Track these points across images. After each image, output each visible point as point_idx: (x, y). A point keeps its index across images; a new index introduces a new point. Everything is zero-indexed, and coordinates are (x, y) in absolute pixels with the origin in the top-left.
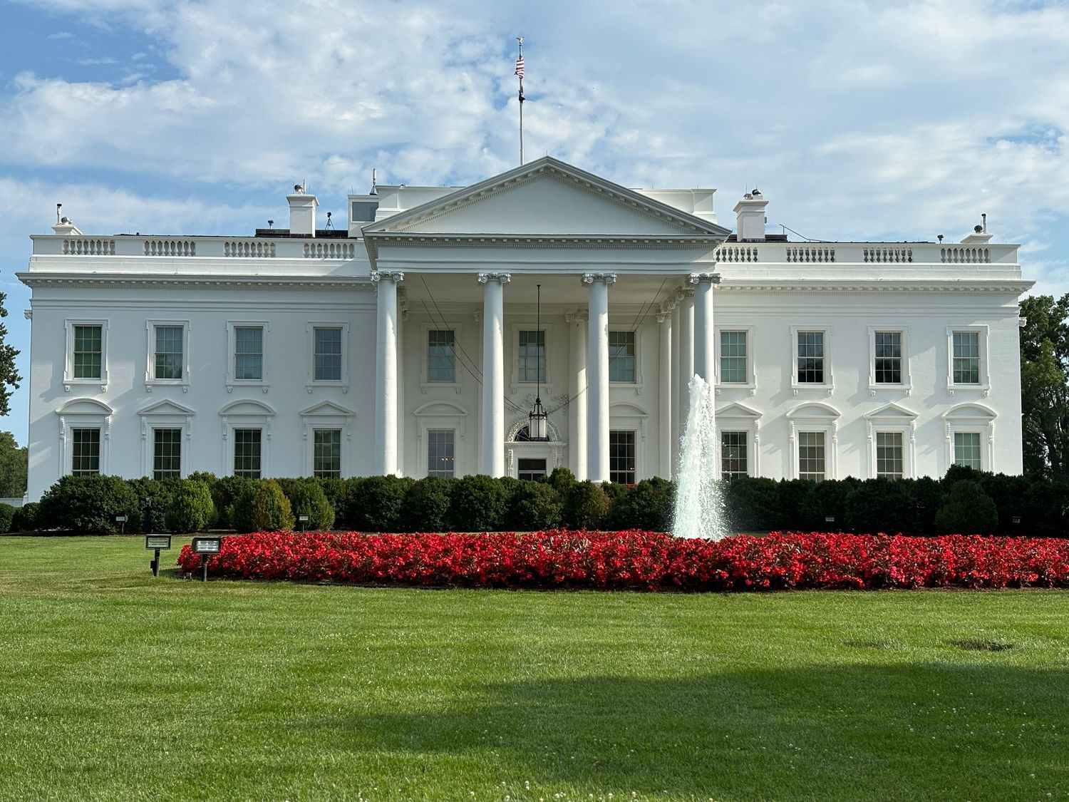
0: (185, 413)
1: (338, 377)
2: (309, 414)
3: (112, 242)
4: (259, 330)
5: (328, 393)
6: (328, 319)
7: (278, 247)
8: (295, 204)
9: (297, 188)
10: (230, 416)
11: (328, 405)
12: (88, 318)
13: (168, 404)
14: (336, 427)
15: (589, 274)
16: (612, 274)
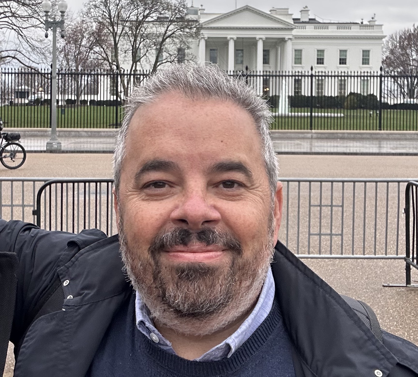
15: (258, 37)
16: (264, 37)
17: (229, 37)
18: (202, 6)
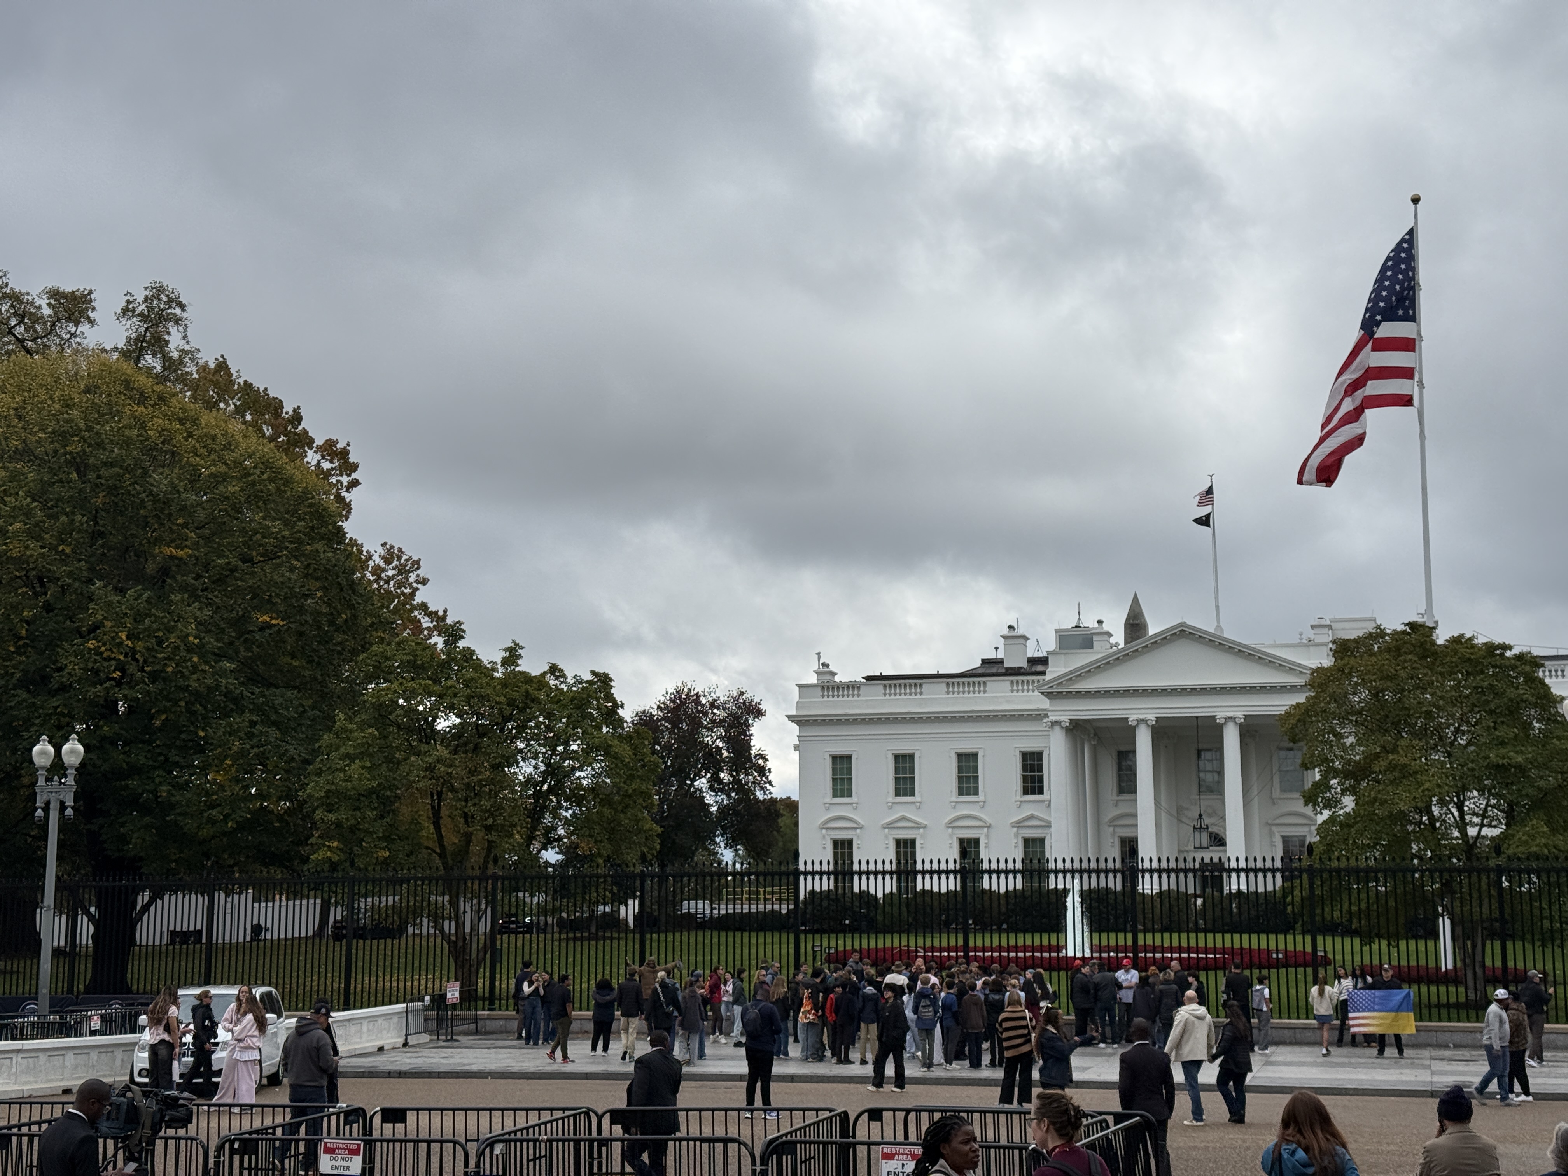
0: (919, 826)
1: (1041, 792)
2: (1018, 825)
3: (859, 688)
4: (975, 755)
5: (1032, 806)
6: (1032, 745)
7: (988, 684)
8: (1009, 641)
9: (1011, 627)
10: (953, 828)
11: (1032, 817)
12: (841, 749)
13: (903, 818)
14: (1042, 836)
15: (1220, 715)
16: (1240, 715)
17: (1133, 718)
18: (1100, 622)
